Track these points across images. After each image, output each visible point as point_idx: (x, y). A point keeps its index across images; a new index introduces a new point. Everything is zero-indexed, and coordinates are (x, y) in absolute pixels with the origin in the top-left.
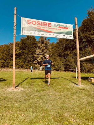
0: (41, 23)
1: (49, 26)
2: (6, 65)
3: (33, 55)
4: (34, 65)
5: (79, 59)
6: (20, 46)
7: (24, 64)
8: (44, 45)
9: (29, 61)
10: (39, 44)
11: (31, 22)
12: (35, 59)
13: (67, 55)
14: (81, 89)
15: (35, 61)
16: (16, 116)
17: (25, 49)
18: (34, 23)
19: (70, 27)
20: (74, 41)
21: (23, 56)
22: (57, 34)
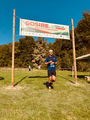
0: (38, 24)
1: (46, 27)
2: (5, 64)
3: (31, 55)
4: (32, 64)
5: (75, 59)
6: (18, 46)
7: (22, 63)
8: (42, 45)
9: (27, 61)
10: (37, 44)
11: (29, 23)
12: (33, 58)
13: (64, 54)
14: (77, 88)
15: (33, 60)
16: (15, 114)
17: (24, 49)
18: (32, 24)
19: (67, 28)
20: (70, 41)
21: (22, 56)
22: (54, 35)
